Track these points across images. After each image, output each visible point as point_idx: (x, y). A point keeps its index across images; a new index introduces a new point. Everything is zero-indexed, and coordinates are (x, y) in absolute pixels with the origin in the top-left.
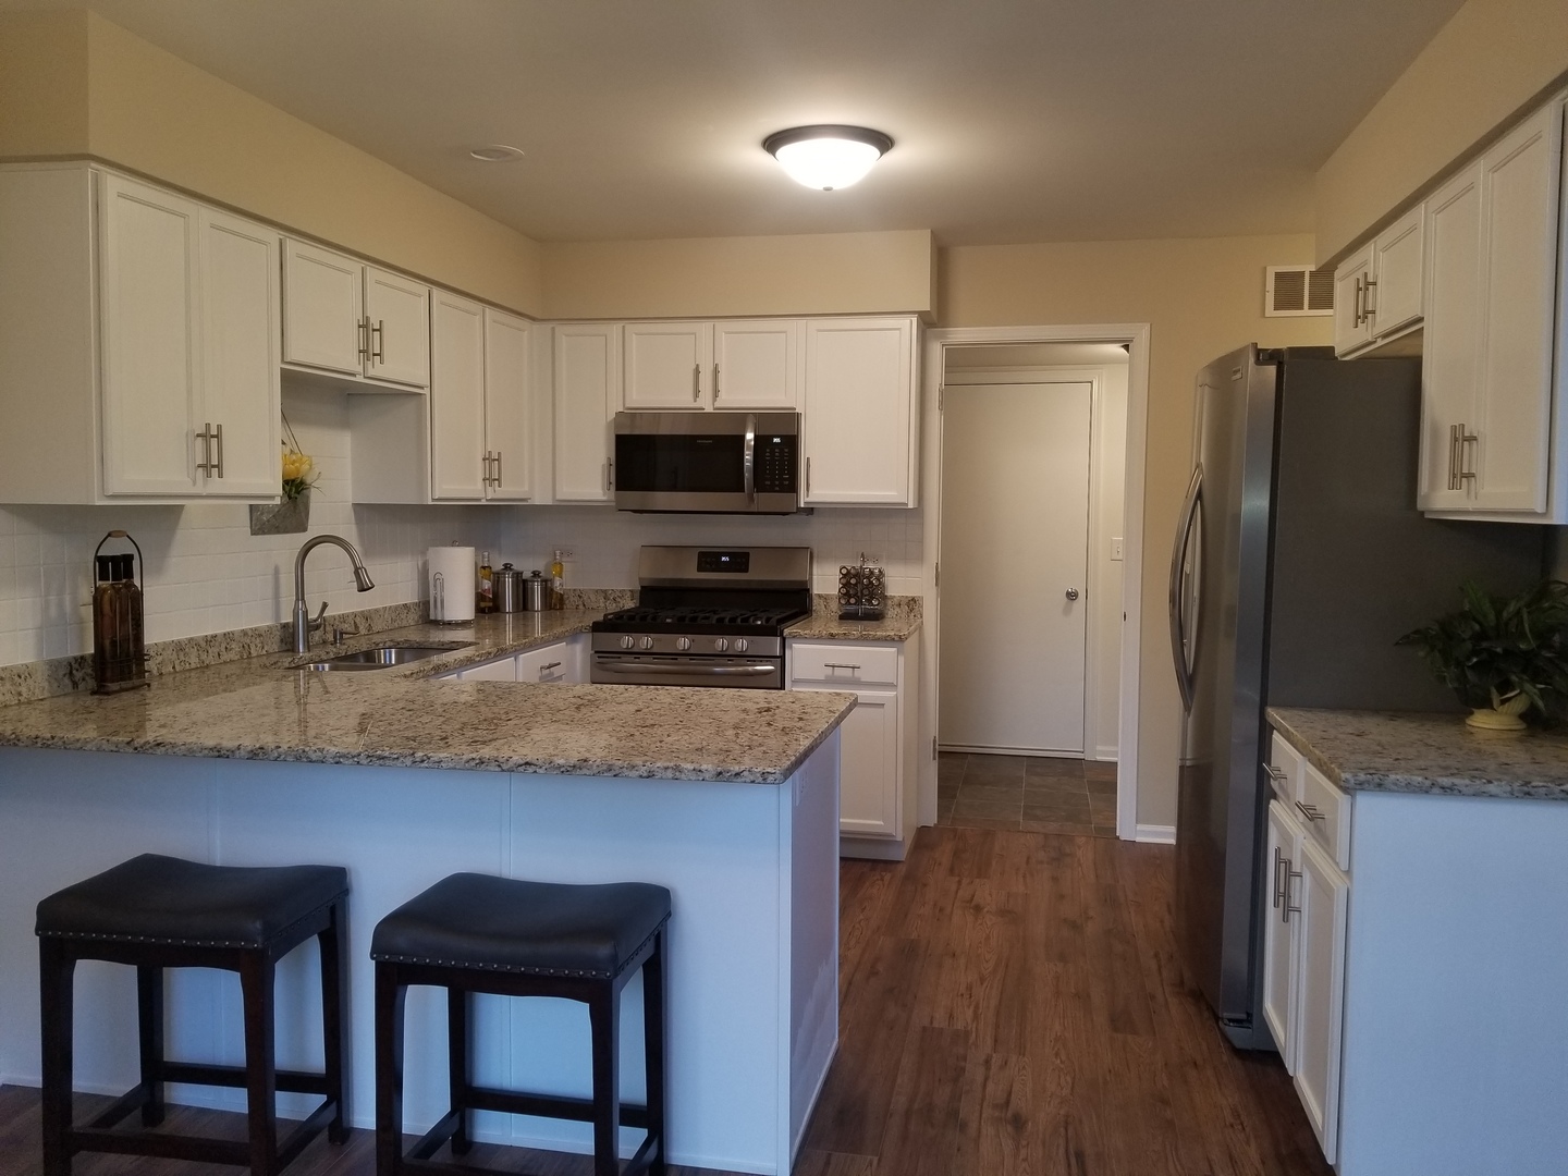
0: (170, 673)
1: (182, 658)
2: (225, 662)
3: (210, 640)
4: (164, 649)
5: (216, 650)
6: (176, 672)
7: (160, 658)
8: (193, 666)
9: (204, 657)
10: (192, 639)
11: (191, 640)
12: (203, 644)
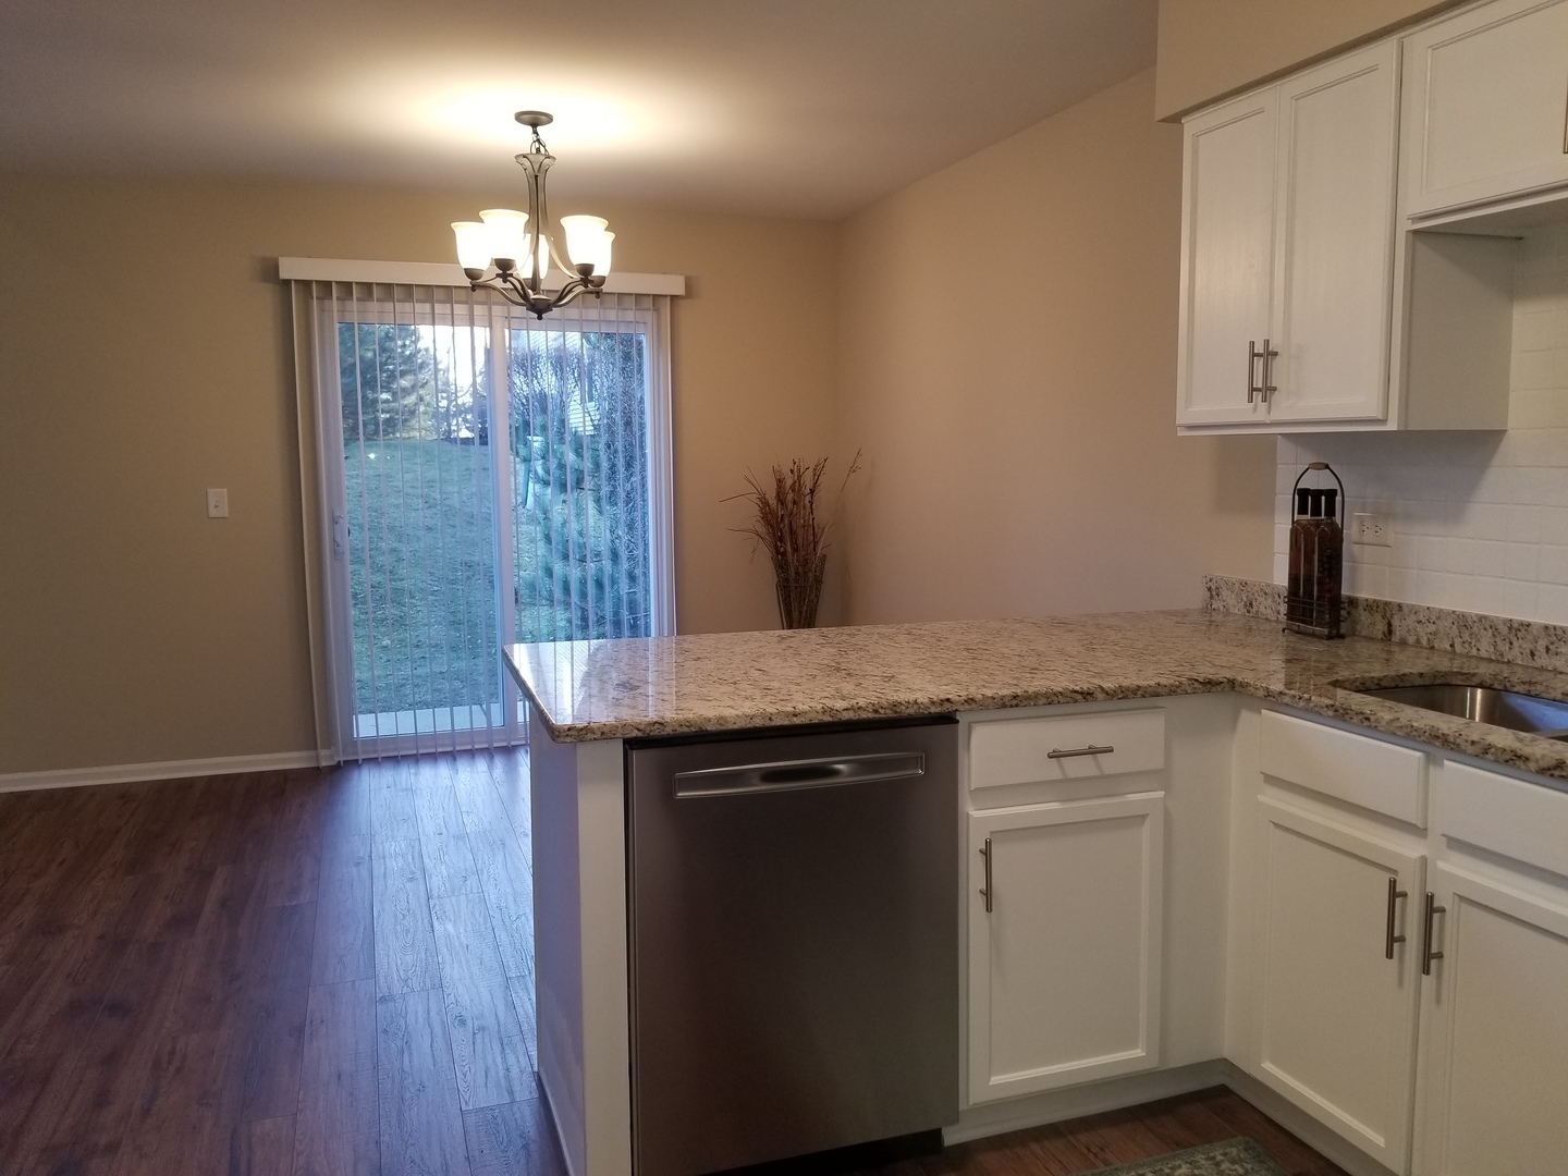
0: (1446, 651)
1: (1466, 637)
2: (1542, 669)
3: (1518, 629)
4: (1438, 618)
5: (1528, 646)
6: (1454, 652)
7: (1432, 628)
8: (1483, 654)
9: (1504, 647)
10: (1485, 617)
11: (1482, 618)
12: (1504, 630)
